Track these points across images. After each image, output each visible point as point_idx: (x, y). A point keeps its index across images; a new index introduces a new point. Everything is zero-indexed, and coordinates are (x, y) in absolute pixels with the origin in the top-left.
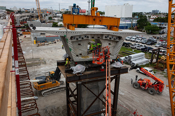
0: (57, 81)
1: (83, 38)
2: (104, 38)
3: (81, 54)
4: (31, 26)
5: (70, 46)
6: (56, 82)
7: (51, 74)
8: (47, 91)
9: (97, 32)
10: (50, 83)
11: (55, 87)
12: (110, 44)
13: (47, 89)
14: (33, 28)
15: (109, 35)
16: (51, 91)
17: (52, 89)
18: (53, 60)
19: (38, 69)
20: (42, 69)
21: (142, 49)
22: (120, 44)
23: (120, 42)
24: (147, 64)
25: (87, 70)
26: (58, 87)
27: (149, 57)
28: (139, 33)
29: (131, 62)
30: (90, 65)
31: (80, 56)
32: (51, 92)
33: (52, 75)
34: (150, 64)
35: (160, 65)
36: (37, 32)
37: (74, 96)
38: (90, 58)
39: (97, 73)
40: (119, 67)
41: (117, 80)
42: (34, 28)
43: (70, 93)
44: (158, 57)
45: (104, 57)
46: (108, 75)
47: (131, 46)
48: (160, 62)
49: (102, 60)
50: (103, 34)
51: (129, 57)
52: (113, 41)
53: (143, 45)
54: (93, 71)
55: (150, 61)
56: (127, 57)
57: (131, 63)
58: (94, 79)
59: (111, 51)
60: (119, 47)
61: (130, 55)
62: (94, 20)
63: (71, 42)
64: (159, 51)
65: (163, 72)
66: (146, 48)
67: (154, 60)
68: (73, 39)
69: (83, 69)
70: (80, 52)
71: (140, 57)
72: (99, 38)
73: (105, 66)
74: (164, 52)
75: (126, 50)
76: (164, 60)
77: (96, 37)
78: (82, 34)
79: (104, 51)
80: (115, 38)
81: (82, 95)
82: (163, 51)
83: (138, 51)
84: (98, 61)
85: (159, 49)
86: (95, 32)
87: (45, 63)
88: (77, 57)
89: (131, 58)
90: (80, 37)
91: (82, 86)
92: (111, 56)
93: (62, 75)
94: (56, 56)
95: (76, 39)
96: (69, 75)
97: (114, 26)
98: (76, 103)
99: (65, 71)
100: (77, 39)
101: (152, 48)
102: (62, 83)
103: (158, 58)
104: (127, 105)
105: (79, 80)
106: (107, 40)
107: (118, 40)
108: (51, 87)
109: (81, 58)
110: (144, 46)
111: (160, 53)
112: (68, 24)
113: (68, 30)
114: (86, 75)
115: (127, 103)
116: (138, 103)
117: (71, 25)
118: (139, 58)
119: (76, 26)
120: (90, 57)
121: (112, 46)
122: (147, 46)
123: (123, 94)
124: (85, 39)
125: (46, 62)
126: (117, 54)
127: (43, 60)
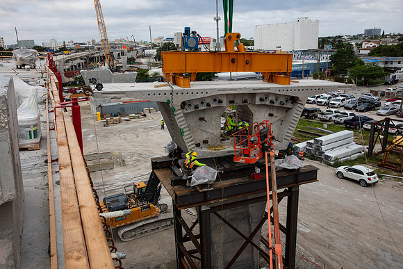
0: (152, 205)
1: (208, 105)
2: (258, 102)
3: (205, 142)
4: (91, 82)
5: (181, 124)
6: (149, 207)
7: (138, 189)
8: (131, 228)
9: (241, 89)
10: (136, 209)
11: (147, 219)
12: (271, 115)
13: (131, 225)
14: (97, 88)
15: (267, 95)
16: (139, 228)
17: (141, 224)
18: (140, 155)
19: (109, 179)
20: (117, 177)
21: (346, 122)
22: (296, 114)
23: (294, 108)
24: (359, 158)
25: (220, 177)
26: (154, 217)
27: (363, 141)
28: (339, 87)
29: (322, 153)
30: (227, 166)
31: (205, 145)
32: (139, 231)
33: (141, 192)
34: (368, 157)
35: (392, 158)
36: (105, 95)
37: (194, 238)
38: (227, 150)
39: (245, 184)
40: (296, 168)
41: (293, 198)
42: (99, 87)
43: (184, 232)
44: (385, 139)
45: (261, 146)
46: (271, 189)
47: (319, 116)
48: (391, 152)
49: (255, 154)
50: (255, 93)
51: (317, 141)
52: (278, 108)
53: (348, 112)
54: (235, 181)
55: (367, 150)
56: (312, 141)
57: (323, 157)
58: (240, 198)
59: (274, 130)
60: (294, 122)
61: (318, 139)
62: (233, 61)
63: (182, 115)
64: (388, 126)
65: (400, 174)
66: (356, 119)
67: (378, 147)
68: (186, 107)
69: (213, 177)
70: (205, 137)
71: (343, 142)
72: (246, 101)
73: (262, 166)
74: (398, 127)
75: (308, 126)
76: (400, 146)
77: (238, 102)
78: (208, 95)
79: (260, 133)
80: (283, 100)
81: (212, 235)
82: (396, 123)
83: (336, 126)
84: (248, 156)
85: (388, 120)
86: (235, 90)
87: (123, 163)
88: (198, 149)
89: (321, 144)
90: (202, 103)
91: (212, 214)
92: (275, 143)
93: (163, 191)
94: (147, 147)
95: (193, 106)
96: (181, 191)
97: (279, 73)
98: (198, 255)
99: (172, 181)
100: (196, 107)
101: (369, 119)
102: (164, 209)
103: (385, 143)
104: (318, 258)
105: (203, 202)
106: (265, 105)
107: (289, 105)
108: (139, 220)
109: (206, 150)
110: (351, 114)
111: (390, 131)
112: (174, 74)
113: (176, 88)
114: (220, 190)
115: (318, 252)
116: (344, 252)
117: (181, 75)
118: (341, 143)
119: (193, 77)
120: (228, 148)
121: (277, 119)
122: (357, 114)
123: (308, 231)
124: (215, 106)
125: (126, 160)
126: (289, 138)
127: (120, 156)
